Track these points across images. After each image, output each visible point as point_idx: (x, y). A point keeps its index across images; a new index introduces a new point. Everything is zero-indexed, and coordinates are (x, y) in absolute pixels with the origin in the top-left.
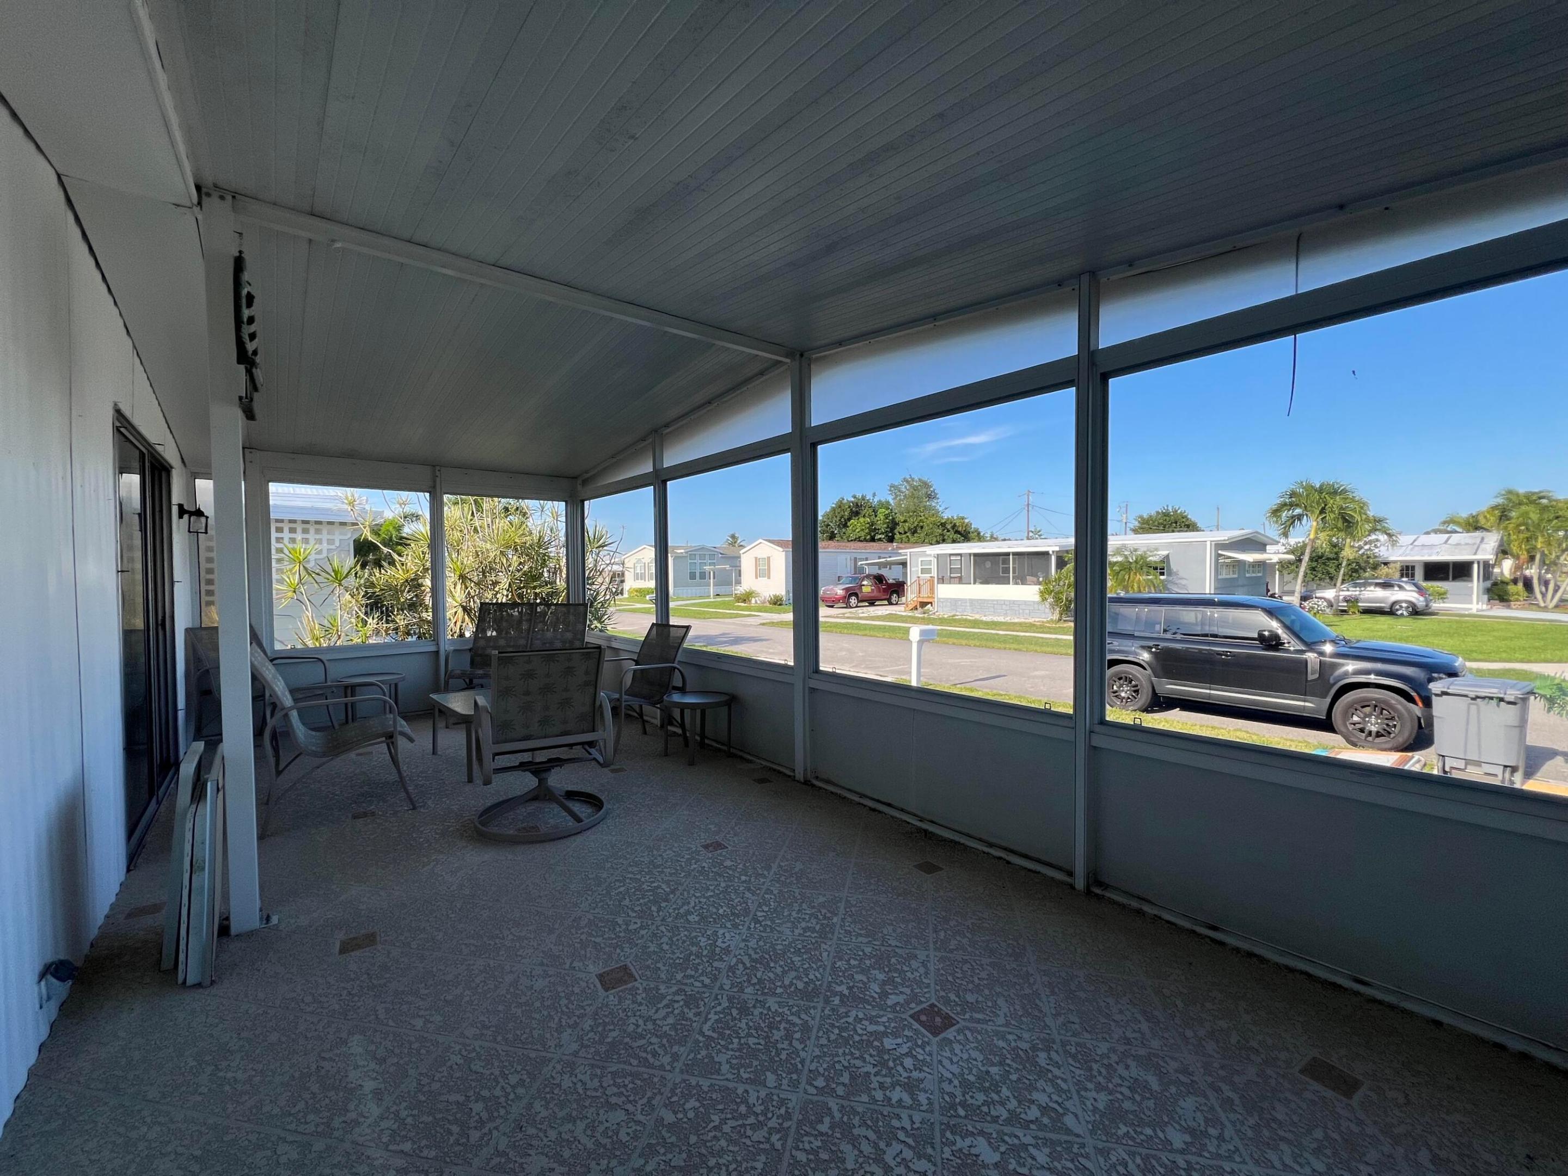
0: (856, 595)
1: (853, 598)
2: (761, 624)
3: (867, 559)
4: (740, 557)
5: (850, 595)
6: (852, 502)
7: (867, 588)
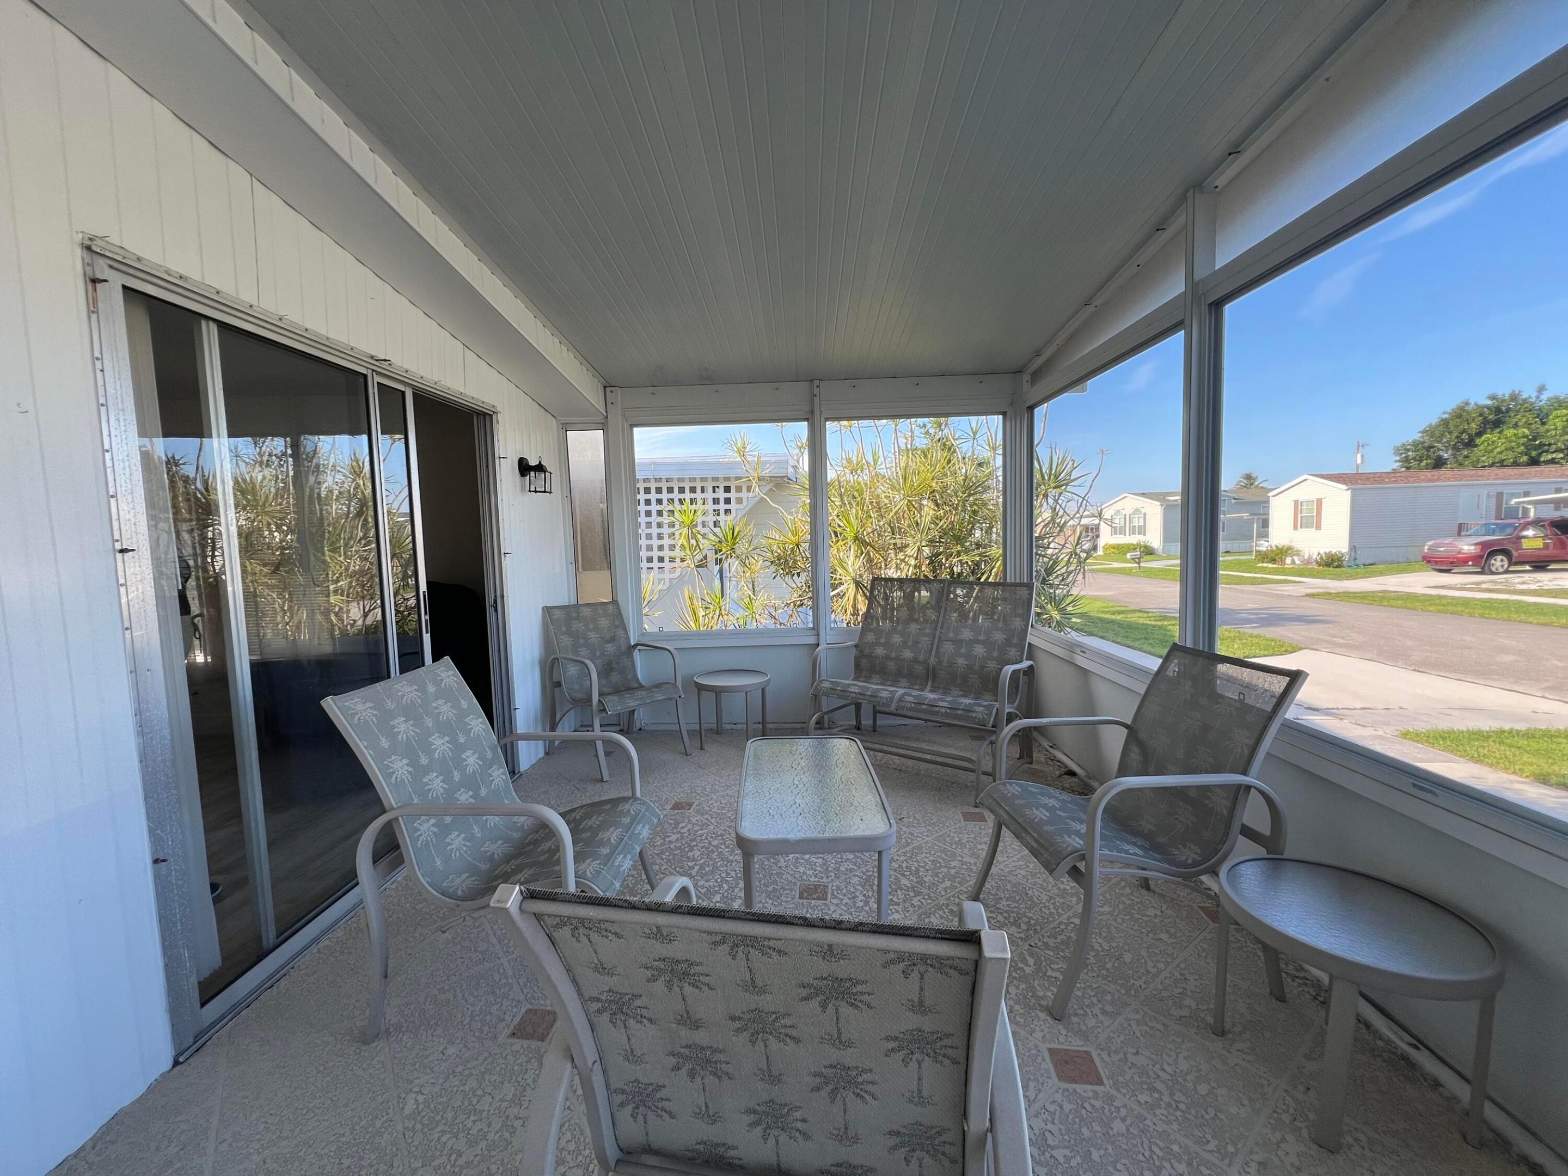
0: (1506, 552)
1: (1499, 558)
2: (1307, 595)
3: (1526, 494)
4: (1268, 502)
5: (1492, 554)
6: (1488, 408)
7: (1533, 540)
